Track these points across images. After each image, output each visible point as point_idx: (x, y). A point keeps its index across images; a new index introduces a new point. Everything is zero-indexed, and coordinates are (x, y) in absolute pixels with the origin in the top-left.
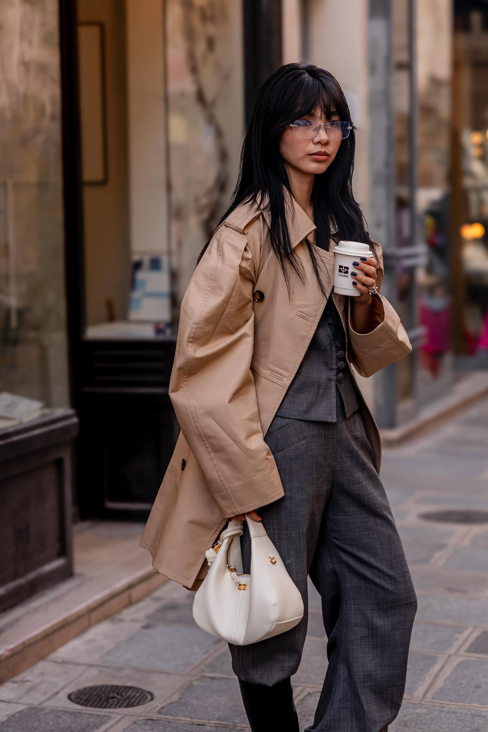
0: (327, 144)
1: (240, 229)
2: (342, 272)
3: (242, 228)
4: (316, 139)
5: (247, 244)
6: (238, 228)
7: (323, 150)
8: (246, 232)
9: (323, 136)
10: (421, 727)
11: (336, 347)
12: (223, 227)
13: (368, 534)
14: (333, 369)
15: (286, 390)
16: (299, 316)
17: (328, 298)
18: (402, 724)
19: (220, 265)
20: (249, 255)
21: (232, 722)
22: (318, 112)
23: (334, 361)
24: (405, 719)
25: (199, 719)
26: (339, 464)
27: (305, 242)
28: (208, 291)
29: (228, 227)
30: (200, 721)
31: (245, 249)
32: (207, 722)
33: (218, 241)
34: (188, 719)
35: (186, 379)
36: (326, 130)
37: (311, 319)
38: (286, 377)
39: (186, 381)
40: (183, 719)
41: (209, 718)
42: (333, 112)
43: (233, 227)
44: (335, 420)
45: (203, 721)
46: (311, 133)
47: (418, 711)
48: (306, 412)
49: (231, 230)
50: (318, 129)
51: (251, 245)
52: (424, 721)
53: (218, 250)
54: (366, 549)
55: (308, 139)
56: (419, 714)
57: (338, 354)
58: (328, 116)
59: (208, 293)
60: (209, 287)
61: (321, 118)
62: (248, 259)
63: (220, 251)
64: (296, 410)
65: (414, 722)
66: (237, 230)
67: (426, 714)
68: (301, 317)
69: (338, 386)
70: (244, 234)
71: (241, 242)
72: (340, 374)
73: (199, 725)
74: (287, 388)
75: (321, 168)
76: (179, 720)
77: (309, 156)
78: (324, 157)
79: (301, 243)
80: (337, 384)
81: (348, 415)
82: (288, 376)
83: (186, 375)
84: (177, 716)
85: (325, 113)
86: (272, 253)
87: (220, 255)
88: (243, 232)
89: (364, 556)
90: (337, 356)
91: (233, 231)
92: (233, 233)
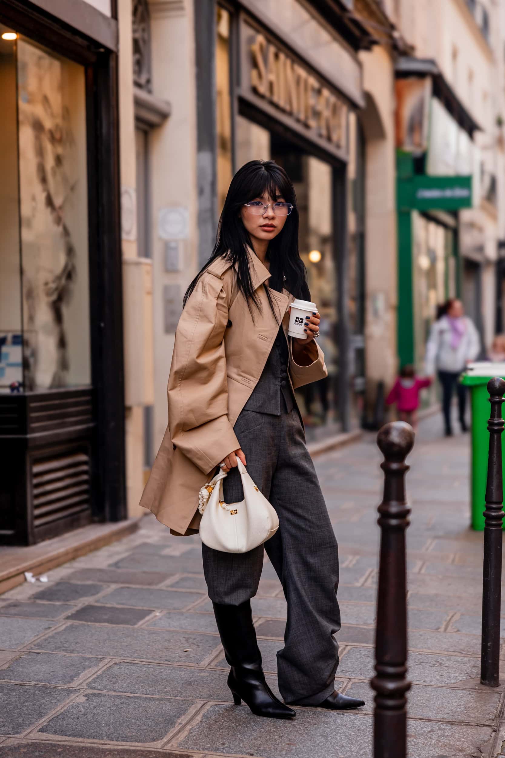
0: (273, 218)
1: (219, 276)
2: (298, 322)
3: (220, 275)
4: (265, 215)
5: (223, 287)
6: (217, 275)
7: (270, 222)
8: (222, 278)
9: (270, 213)
10: (202, 685)
11: (281, 362)
12: (206, 274)
13: (302, 495)
14: (279, 378)
15: (253, 390)
16: (259, 338)
17: (280, 326)
18: (187, 683)
19: (205, 300)
20: (224, 295)
21: (49, 683)
22: (266, 195)
23: (279, 372)
24: (190, 680)
25: (22, 681)
26: (283, 444)
27: (263, 286)
28: (197, 318)
29: (209, 273)
30: (22, 683)
31: (221, 291)
32: (28, 683)
33: (203, 283)
34: (13, 681)
35: (180, 382)
36: (273, 209)
37: (269, 340)
38: (253, 381)
39: (179, 383)
40: (9, 681)
41: (30, 681)
42: (279, 196)
43: (214, 274)
44: (279, 414)
45: (25, 682)
46: (261, 211)
47: (202, 674)
48: (261, 407)
49: (212, 276)
50: (266, 208)
51: (225, 286)
52: (205, 681)
53: (202, 289)
54: (301, 507)
55: (260, 215)
56: (203, 677)
57: (282, 367)
58: (274, 198)
59: (197, 320)
60: (198, 315)
61: (269, 200)
62: (223, 298)
63: (204, 290)
64: (255, 405)
65: (197, 682)
66: (216, 276)
67: (208, 676)
68: (262, 339)
69: (282, 391)
70: (220, 279)
71: (218, 285)
72: (283, 381)
73: (21, 685)
74: (253, 389)
75: (271, 236)
76: (5, 682)
77: (260, 227)
78: (271, 229)
79: (260, 287)
80: (282, 389)
81: (289, 411)
82: (254, 380)
83: (181, 378)
84: (4, 679)
85: (271, 196)
86: (240, 293)
87: (204, 293)
88: (220, 278)
89: (300, 511)
90: (281, 368)
91: (214, 277)
92: (213, 278)
